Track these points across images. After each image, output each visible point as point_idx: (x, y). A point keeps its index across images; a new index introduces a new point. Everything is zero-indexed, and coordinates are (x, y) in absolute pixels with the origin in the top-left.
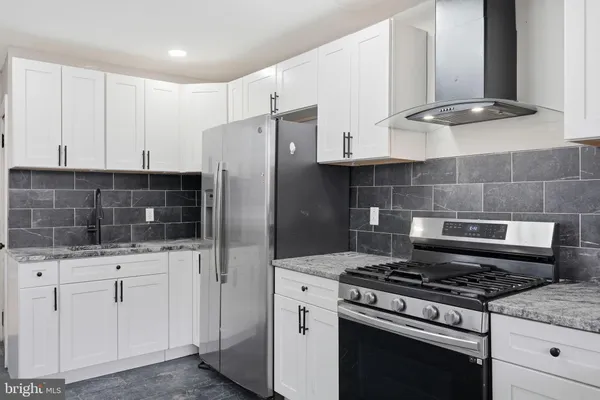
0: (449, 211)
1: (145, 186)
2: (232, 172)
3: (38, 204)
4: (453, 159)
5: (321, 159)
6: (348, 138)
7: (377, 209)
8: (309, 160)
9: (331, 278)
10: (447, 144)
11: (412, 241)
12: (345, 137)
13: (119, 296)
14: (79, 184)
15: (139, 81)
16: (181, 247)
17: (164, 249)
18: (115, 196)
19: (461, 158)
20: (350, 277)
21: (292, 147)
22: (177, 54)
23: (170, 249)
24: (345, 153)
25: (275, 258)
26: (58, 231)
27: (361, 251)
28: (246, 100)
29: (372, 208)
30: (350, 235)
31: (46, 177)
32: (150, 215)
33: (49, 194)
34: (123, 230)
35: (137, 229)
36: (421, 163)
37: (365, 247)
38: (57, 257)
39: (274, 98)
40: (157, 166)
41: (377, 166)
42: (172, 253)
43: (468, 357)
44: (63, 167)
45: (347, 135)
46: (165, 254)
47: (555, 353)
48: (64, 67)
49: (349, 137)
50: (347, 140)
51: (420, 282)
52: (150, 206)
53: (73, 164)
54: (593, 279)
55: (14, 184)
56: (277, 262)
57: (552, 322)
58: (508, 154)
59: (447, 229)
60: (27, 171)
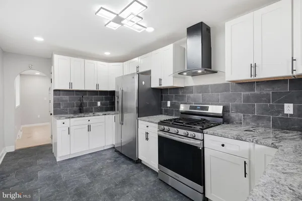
0: (192, 102)
1: (97, 95)
2: (125, 90)
3: (62, 101)
4: (192, 87)
5: (152, 87)
6: (160, 80)
7: (170, 101)
8: (149, 87)
9: (156, 123)
10: (190, 82)
13: (89, 130)
14: (77, 95)
16: (109, 114)
17: (103, 114)
18: (88, 98)
19: (195, 86)
20: (161, 123)
21: (143, 83)
23: (105, 114)
24: (159, 85)
26: (70, 109)
27: (165, 114)
28: (129, 68)
29: (168, 101)
30: (161, 110)
31: (66, 92)
32: (99, 104)
33: (67, 98)
34: (90, 109)
35: (95, 108)
38: (69, 118)
39: (138, 67)
40: (101, 88)
41: (169, 88)
42: (106, 116)
43: (197, 147)
44: (71, 89)
46: (104, 116)
47: (223, 145)
51: (183, 124)
52: (99, 101)
53: (75, 88)
54: (234, 122)
55: (55, 94)
56: (139, 118)
57: (221, 136)
58: (209, 85)
59: (191, 108)
60: (59, 90)
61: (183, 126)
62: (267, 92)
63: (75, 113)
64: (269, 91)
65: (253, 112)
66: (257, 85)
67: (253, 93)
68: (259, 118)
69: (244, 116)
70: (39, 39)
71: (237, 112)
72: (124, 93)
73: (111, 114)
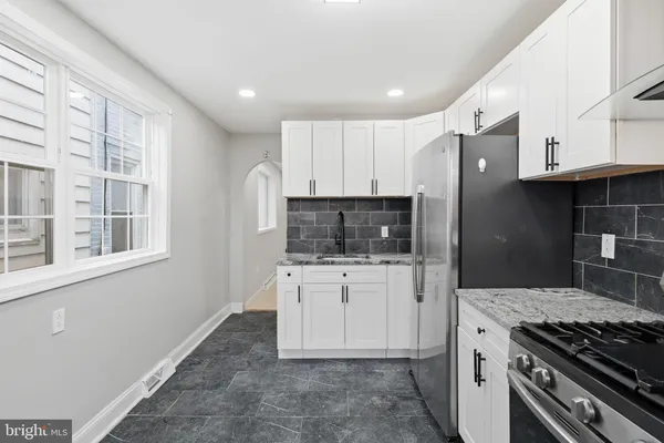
1: (382, 209)
2: (427, 195)
3: (304, 222)
5: (524, 174)
6: (551, 144)
7: (613, 236)
9: (505, 326)
12: (547, 144)
13: (345, 298)
14: (332, 208)
15: (369, 123)
16: (398, 262)
17: (382, 263)
18: (357, 216)
21: (482, 164)
22: (395, 93)
23: (388, 262)
24: (547, 165)
25: (460, 287)
26: (318, 242)
29: (604, 236)
30: (573, 268)
31: (309, 203)
32: (385, 232)
33: (311, 216)
34: (364, 244)
35: (374, 243)
37: (595, 287)
38: (301, 263)
39: (478, 115)
41: (611, 179)
42: (390, 266)
44: (312, 195)
45: (550, 141)
46: (384, 267)
48: (314, 122)
49: (553, 143)
50: (550, 147)
52: (384, 224)
55: (290, 209)
56: (460, 292)
60: (298, 199)
63: (329, 251)
70: (247, 93)
72: (424, 203)
73: (404, 263)
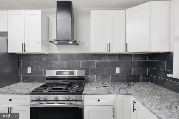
0: (56, 68)
4: (57, 54)
9: (28, 94)
10: (55, 50)
11: (46, 77)
12: (22, 45)
19: (60, 54)
27: (23, 82)
29: (28, 68)
36: (47, 54)
37: (25, 80)
41: (30, 54)
45: (24, 44)
50: (24, 46)
51: (62, 90)
54: (91, 82)
57: (98, 94)
58: (72, 54)
59: (58, 73)
61: (63, 91)
62: (109, 61)
64: (109, 60)
65: (101, 73)
66: (104, 56)
67: (101, 61)
68: (104, 77)
69: (96, 76)
71: (92, 74)
